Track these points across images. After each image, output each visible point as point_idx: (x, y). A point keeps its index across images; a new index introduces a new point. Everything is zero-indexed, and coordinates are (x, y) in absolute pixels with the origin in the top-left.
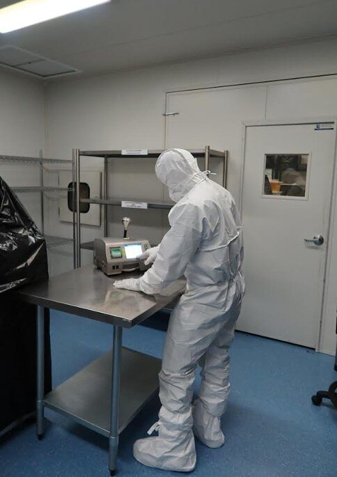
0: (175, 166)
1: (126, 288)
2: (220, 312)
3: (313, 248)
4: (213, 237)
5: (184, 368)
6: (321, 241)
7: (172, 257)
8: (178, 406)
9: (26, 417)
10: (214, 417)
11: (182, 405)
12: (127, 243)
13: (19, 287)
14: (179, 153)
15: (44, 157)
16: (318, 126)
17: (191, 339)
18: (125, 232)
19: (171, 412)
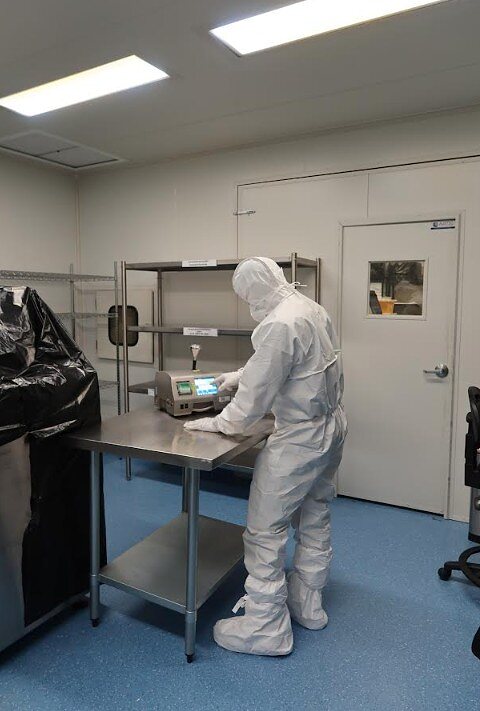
0: (257, 276)
1: (199, 428)
2: (316, 454)
3: (434, 381)
4: (307, 360)
5: (274, 525)
6: (445, 372)
7: (258, 387)
8: (267, 572)
9: (74, 599)
10: (314, 590)
11: (272, 571)
12: (197, 376)
13: (69, 430)
14: (262, 262)
15: (75, 273)
16: (435, 224)
17: (281, 489)
18: (195, 362)
19: (259, 579)
